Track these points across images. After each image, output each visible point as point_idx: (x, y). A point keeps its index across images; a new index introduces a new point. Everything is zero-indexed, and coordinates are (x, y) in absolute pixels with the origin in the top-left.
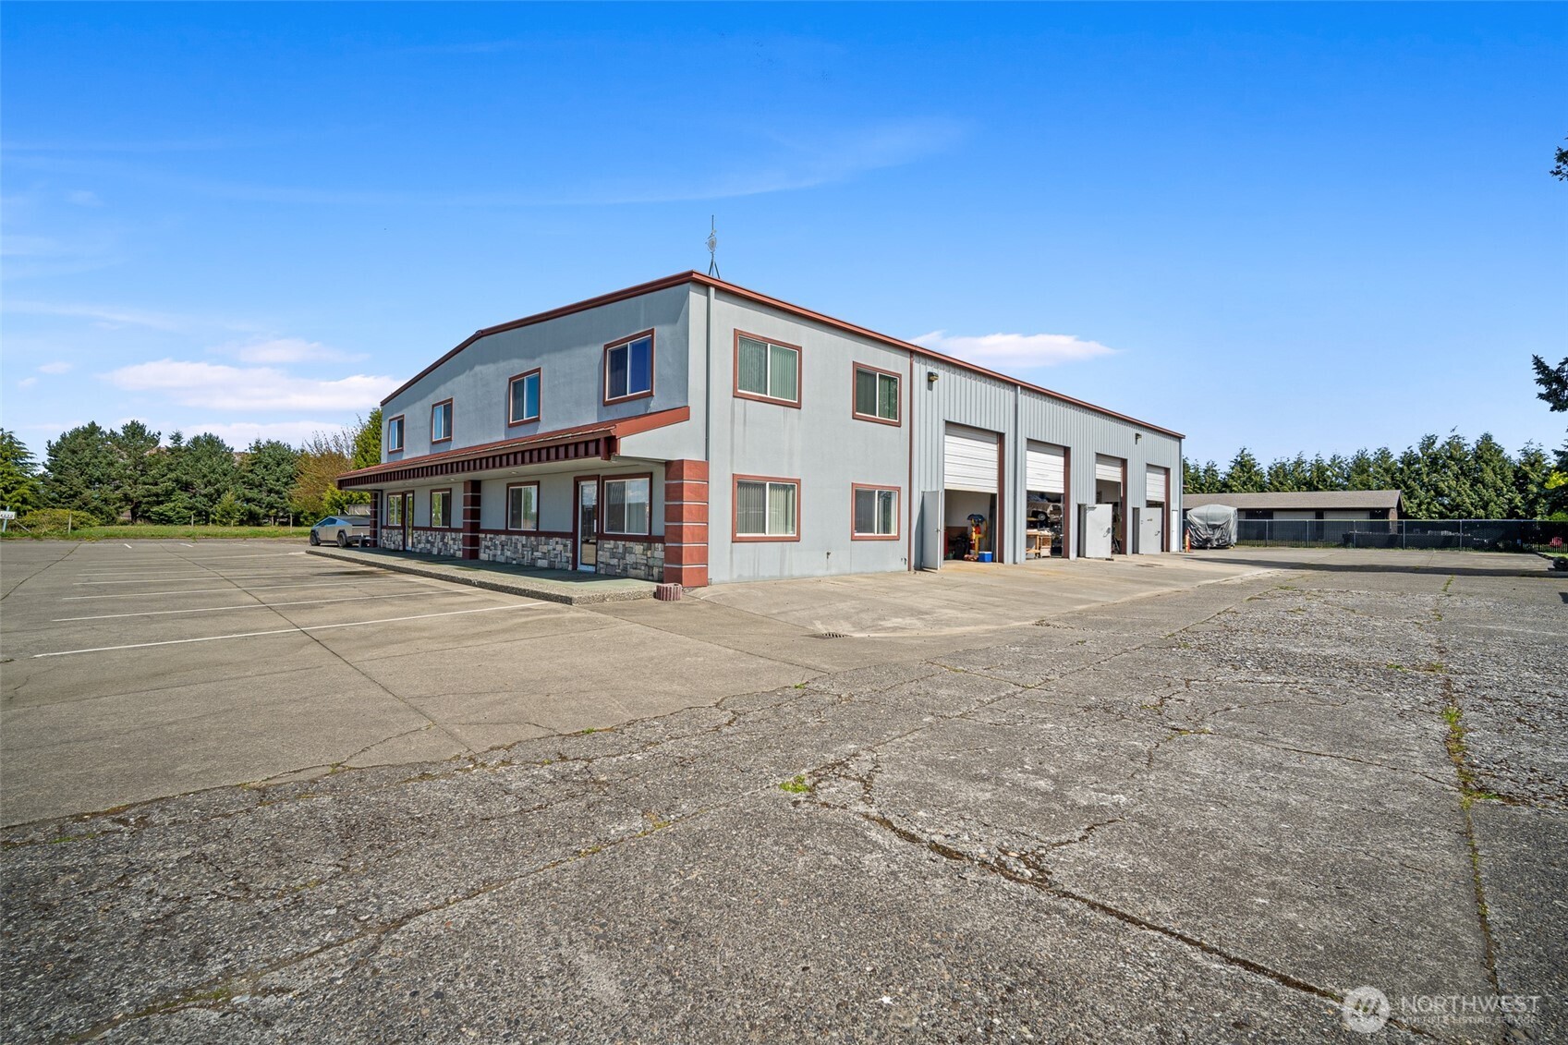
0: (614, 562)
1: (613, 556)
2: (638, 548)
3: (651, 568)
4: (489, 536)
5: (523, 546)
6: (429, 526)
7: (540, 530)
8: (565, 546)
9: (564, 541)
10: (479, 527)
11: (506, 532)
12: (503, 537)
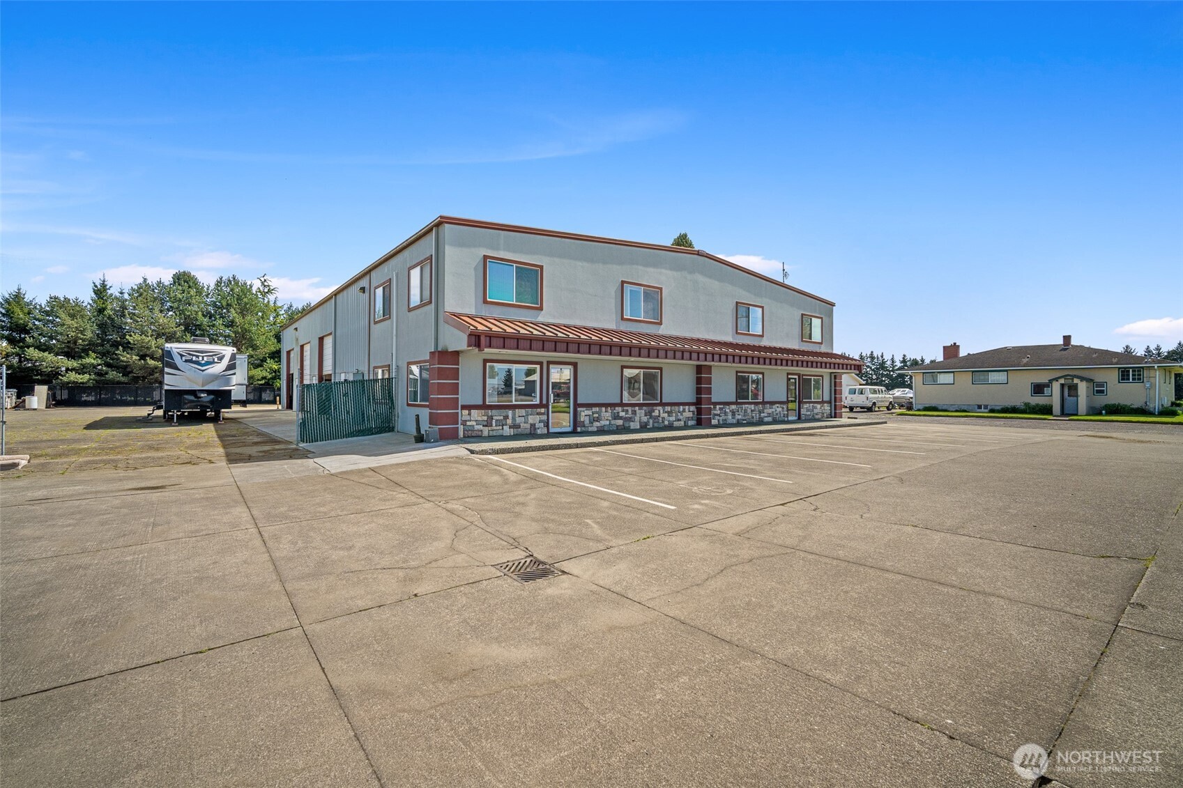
0: (809, 413)
1: (808, 410)
2: (819, 406)
3: (823, 414)
4: (718, 407)
5: (752, 411)
6: (619, 402)
7: (765, 400)
8: (783, 408)
9: (782, 406)
10: (711, 400)
11: (736, 403)
12: (733, 407)
